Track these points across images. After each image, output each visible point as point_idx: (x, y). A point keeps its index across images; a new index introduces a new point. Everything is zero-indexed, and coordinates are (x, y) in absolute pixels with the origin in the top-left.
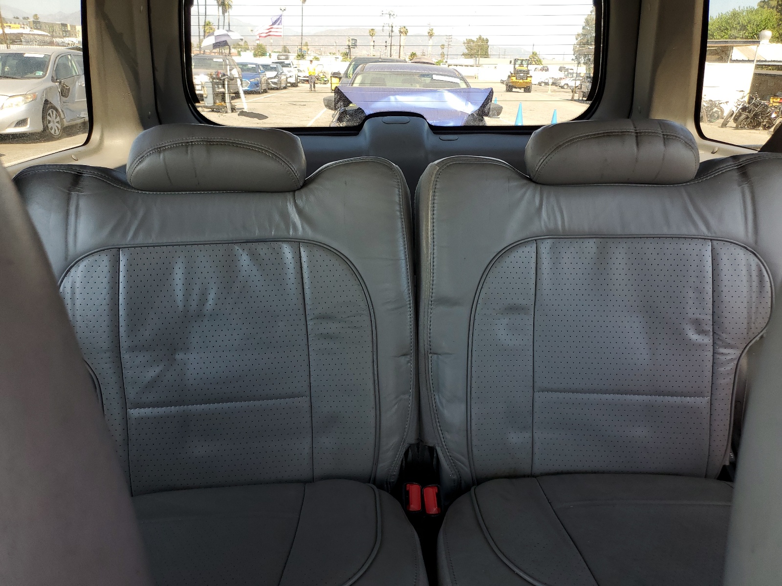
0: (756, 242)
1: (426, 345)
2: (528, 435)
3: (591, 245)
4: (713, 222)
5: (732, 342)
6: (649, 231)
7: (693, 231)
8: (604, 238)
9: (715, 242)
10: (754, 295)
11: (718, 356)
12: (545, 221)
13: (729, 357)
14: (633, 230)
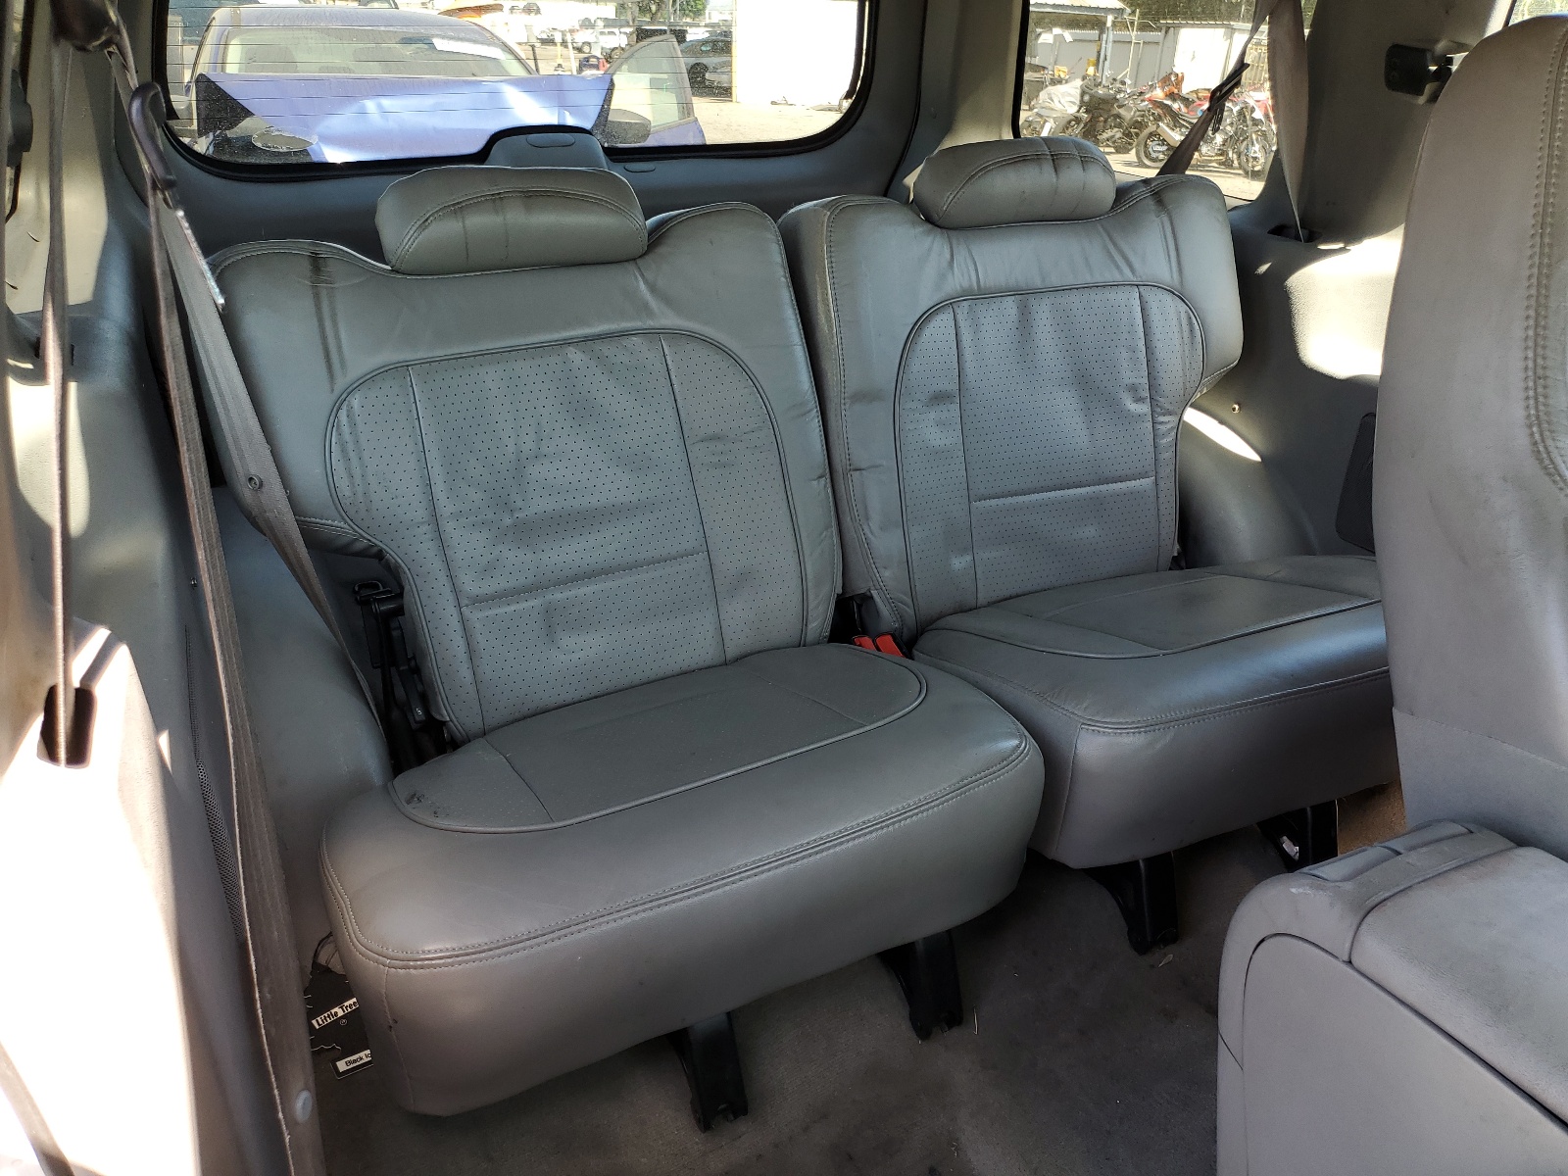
0: (1182, 282)
1: (844, 460)
2: (969, 558)
3: (1010, 306)
4: (1137, 265)
5: (1171, 408)
6: (1070, 280)
7: (1117, 277)
8: (1024, 294)
9: (1142, 288)
10: (1187, 348)
11: (1159, 427)
12: (960, 279)
13: (1169, 426)
14: (1055, 281)
